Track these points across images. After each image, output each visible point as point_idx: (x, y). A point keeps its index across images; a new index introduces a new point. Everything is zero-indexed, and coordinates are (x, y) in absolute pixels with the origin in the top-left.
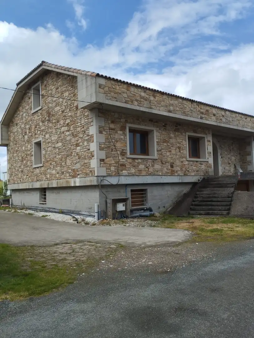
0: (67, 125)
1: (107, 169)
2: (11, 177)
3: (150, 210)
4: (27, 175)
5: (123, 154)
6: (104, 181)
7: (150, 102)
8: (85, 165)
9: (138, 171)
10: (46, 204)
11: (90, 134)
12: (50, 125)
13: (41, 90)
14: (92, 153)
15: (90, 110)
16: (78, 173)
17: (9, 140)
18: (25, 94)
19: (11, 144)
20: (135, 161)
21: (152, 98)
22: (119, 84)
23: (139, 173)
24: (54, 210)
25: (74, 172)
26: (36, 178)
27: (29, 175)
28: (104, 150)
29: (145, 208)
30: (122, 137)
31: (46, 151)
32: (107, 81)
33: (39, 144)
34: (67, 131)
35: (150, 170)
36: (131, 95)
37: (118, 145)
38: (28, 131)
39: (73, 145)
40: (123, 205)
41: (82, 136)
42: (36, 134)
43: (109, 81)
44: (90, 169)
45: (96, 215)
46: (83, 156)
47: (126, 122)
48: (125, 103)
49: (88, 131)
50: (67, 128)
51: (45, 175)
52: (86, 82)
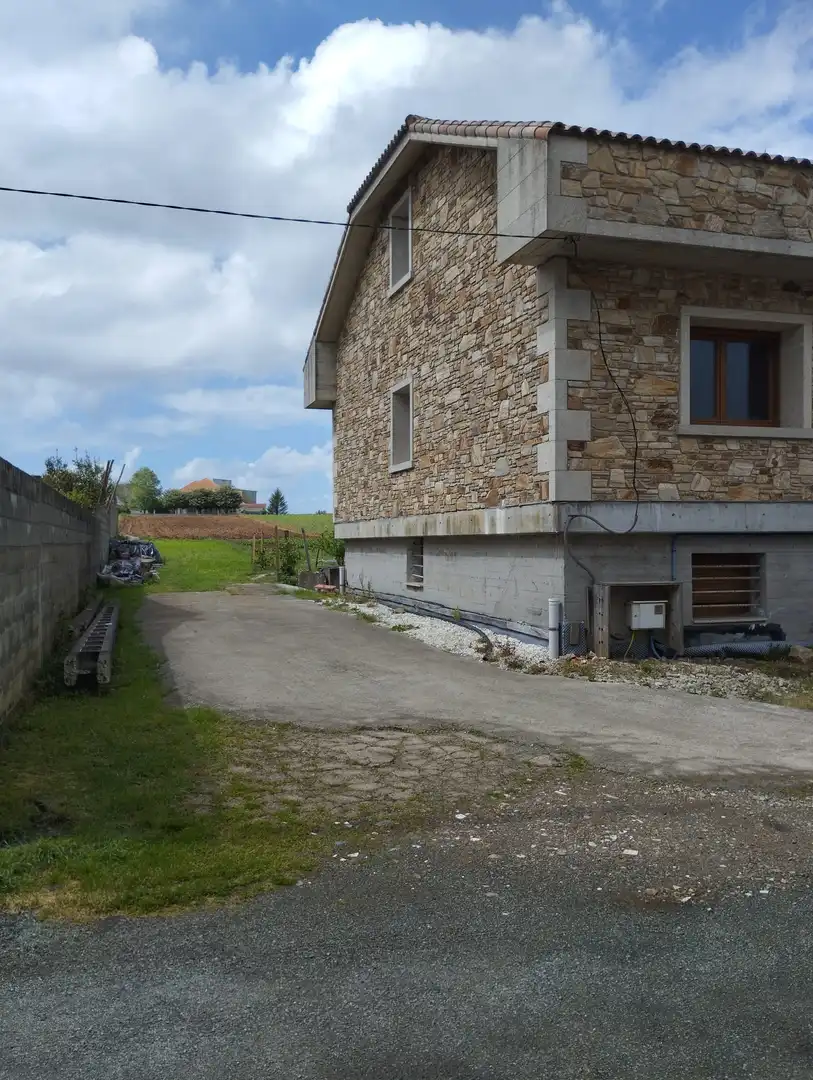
0: (476, 327)
1: (594, 477)
2: (340, 502)
3: (775, 633)
4: (377, 498)
5: (663, 419)
6: (584, 519)
7: (781, 214)
8: (521, 463)
9: (726, 484)
10: (421, 588)
11: (540, 351)
12: (433, 331)
13: (413, 215)
14: (541, 422)
15: (538, 267)
16: (501, 491)
17: (335, 387)
18: (374, 237)
19: (342, 400)
20: (712, 448)
21: (791, 197)
22: (647, 153)
23: (731, 494)
24: (440, 611)
25: (492, 487)
26: (398, 505)
27: (381, 497)
28: (587, 410)
29: (753, 627)
30: (662, 358)
31: (422, 420)
32: (596, 147)
33: (403, 396)
34: (476, 348)
35: (777, 482)
36: (698, 193)
37: (644, 388)
38: (378, 356)
39: (491, 394)
40: (658, 610)
41: (514, 362)
42: (397, 366)
43: (605, 149)
44: (538, 478)
45: (551, 636)
46: (517, 432)
47: (682, 298)
48: (670, 224)
49: (533, 343)
50: (475, 335)
51: (419, 496)
52: (522, 162)
